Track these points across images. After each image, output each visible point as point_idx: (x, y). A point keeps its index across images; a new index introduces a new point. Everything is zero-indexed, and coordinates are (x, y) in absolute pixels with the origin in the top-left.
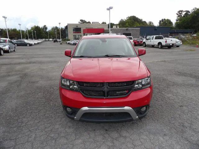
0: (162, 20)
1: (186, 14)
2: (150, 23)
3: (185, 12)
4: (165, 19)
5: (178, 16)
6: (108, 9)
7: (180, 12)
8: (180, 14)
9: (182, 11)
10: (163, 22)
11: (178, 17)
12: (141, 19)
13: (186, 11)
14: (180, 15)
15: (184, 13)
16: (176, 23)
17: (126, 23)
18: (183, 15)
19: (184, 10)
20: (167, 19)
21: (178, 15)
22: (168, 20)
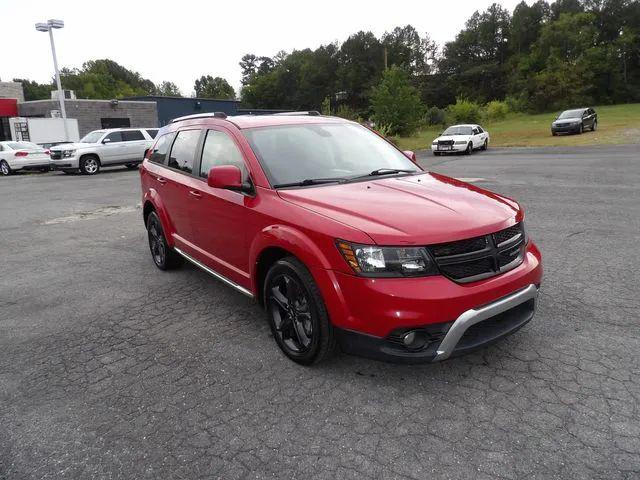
0: (203, 79)
1: (264, 67)
2: (168, 86)
3: (261, 62)
4: (210, 78)
5: (243, 70)
6: (42, 28)
7: (250, 61)
8: (250, 65)
9: (253, 57)
10: (205, 84)
11: (245, 73)
12: (134, 72)
13: (263, 58)
14: (249, 70)
15: (258, 64)
16: (244, 91)
17: (86, 81)
18: (256, 70)
19: (258, 55)
20: (217, 79)
21: (244, 67)
22: (219, 80)
